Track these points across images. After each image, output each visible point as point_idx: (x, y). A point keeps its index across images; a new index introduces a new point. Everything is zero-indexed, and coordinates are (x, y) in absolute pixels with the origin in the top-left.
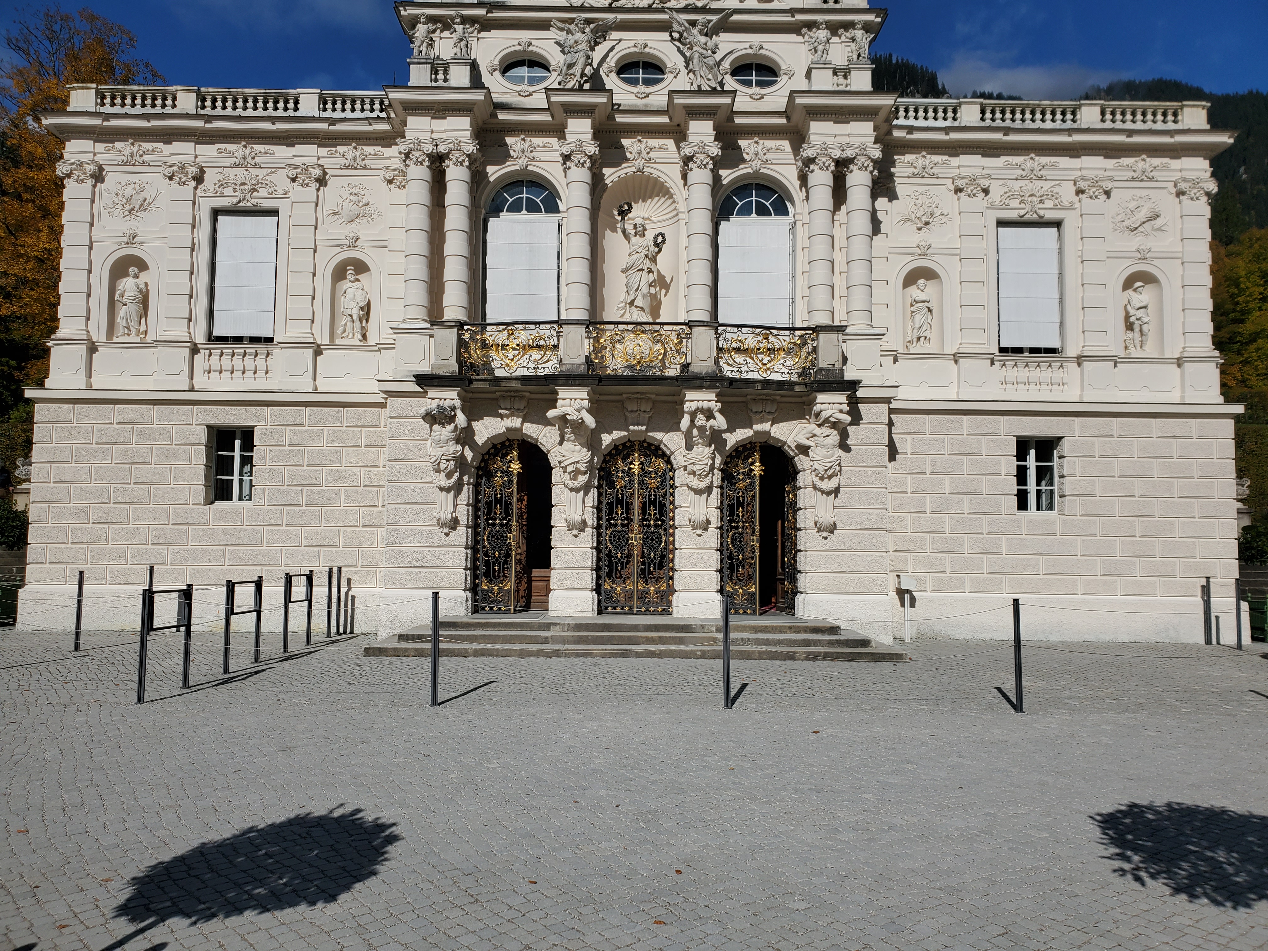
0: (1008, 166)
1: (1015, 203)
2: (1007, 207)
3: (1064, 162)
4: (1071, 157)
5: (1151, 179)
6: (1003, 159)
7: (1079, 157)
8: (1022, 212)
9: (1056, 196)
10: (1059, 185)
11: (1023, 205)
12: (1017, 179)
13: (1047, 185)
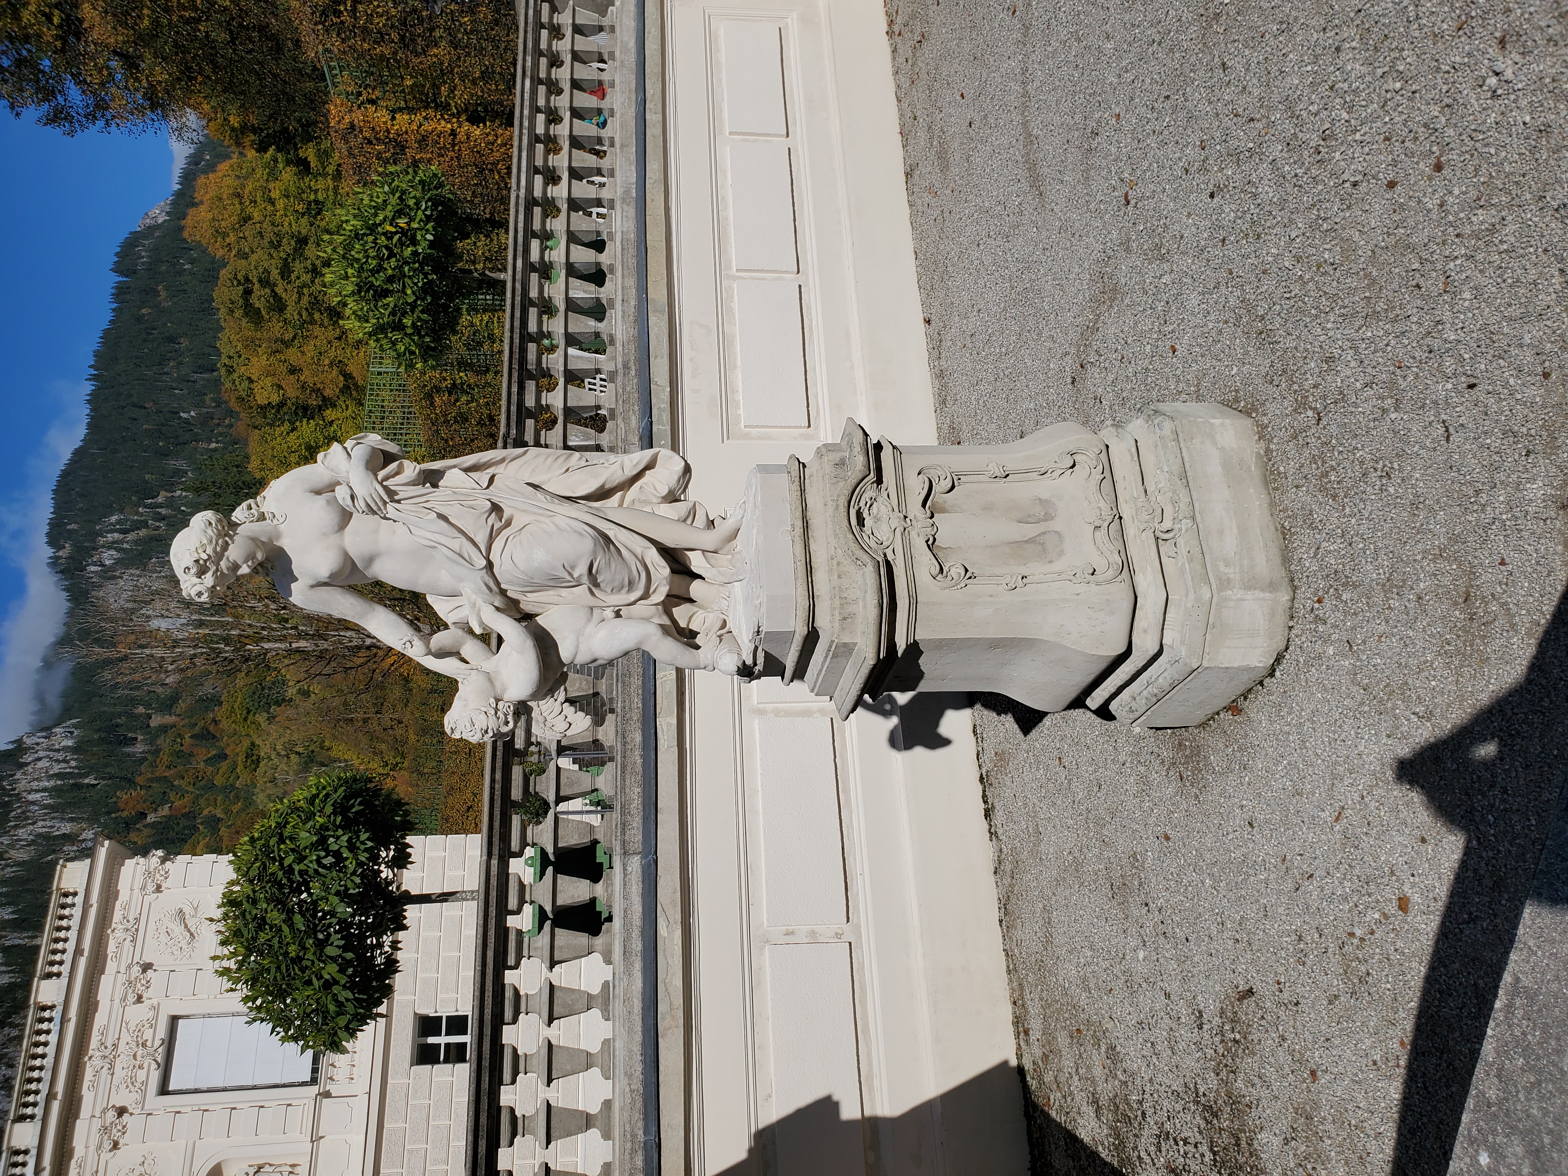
0: (94, 1087)
1: (141, 1075)
2: (145, 1083)
3: (100, 1019)
4: (96, 1010)
5: (137, 920)
6: (85, 1091)
7: (97, 1003)
8: (154, 1066)
9: (139, 1027)
10: (127, 1024)
11: (146, 1066)
12: (113, 1074)
13: (125, 1037)
